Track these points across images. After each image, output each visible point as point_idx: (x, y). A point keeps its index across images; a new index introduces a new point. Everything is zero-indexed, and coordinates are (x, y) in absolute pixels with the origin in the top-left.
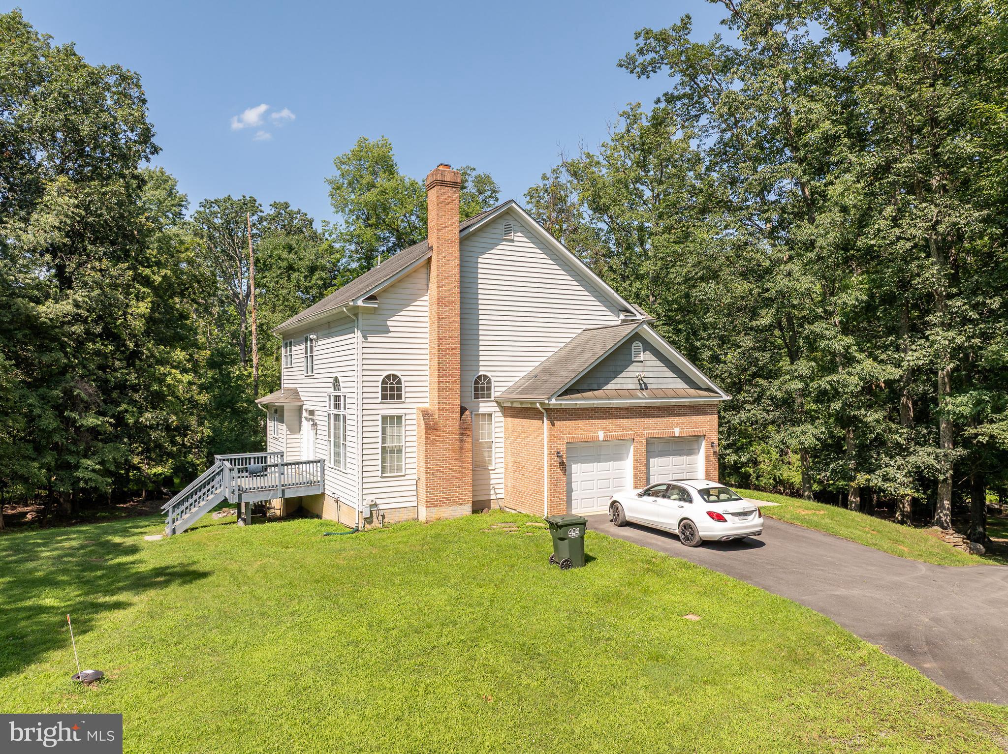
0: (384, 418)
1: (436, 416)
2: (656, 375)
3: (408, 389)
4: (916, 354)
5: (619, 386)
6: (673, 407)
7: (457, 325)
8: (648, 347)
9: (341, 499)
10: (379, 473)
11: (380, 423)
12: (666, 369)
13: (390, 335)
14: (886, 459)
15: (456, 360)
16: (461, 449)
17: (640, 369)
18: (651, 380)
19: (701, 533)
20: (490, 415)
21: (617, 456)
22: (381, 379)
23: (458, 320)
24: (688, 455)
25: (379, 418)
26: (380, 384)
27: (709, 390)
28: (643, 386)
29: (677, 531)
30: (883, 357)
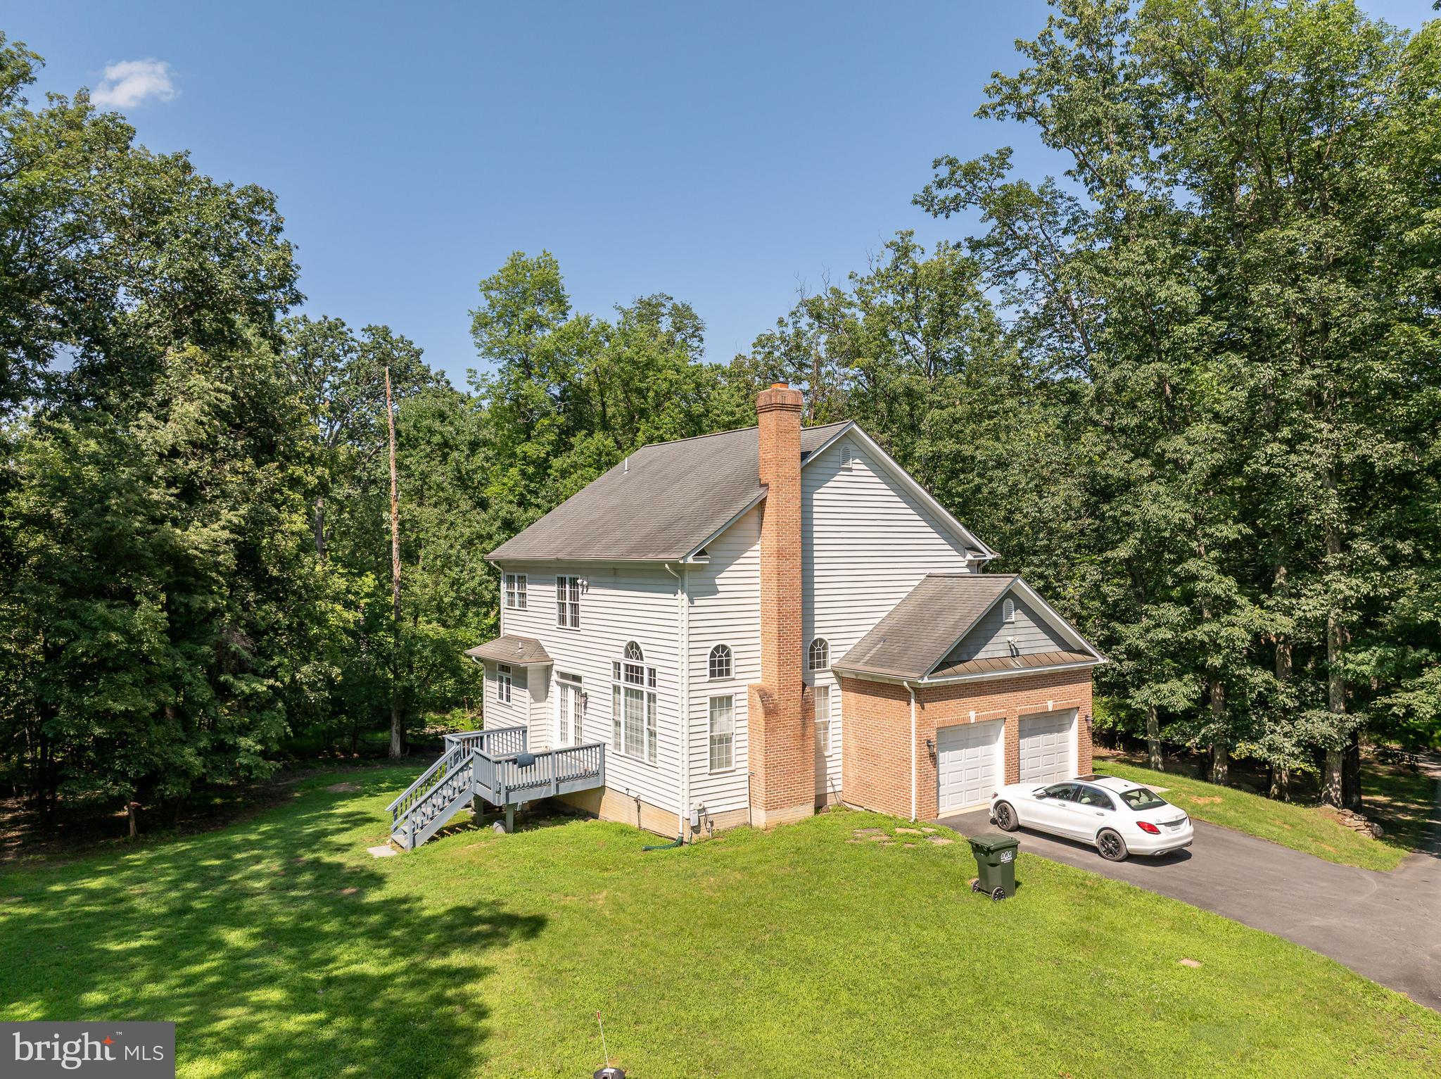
0: (713, 700)
1: (776, 697)
2: (1028, 638)
3: (739, 663)
4: (1310, 601)
5: (989, 655)
6: (1046, 676)
7: (798, 582)
8: (1021, 605)
9: (642, 798)
10: (707, 770)
11: (708, 707)
12: (1038, 630)
13: (719, 596)
14: (1269, 725)
15: (798, 626)
16: (803, 735)
17: (1011, 632)
18: (1023, 645)
19: (1128, 847)
20: (827, 688)
21: (985, 740)
22: (709, 651)
23: (799, 576)
24: (1059, 731)
25: (708, 700)
26: (707, 658)
27: (1083, 652)
28: (1015, 653)
29: (1094, 842)
30: (1271, 603)
